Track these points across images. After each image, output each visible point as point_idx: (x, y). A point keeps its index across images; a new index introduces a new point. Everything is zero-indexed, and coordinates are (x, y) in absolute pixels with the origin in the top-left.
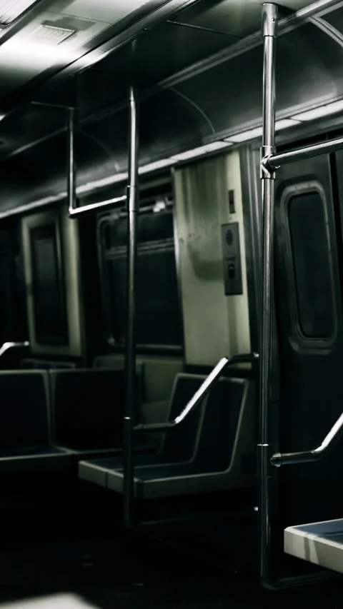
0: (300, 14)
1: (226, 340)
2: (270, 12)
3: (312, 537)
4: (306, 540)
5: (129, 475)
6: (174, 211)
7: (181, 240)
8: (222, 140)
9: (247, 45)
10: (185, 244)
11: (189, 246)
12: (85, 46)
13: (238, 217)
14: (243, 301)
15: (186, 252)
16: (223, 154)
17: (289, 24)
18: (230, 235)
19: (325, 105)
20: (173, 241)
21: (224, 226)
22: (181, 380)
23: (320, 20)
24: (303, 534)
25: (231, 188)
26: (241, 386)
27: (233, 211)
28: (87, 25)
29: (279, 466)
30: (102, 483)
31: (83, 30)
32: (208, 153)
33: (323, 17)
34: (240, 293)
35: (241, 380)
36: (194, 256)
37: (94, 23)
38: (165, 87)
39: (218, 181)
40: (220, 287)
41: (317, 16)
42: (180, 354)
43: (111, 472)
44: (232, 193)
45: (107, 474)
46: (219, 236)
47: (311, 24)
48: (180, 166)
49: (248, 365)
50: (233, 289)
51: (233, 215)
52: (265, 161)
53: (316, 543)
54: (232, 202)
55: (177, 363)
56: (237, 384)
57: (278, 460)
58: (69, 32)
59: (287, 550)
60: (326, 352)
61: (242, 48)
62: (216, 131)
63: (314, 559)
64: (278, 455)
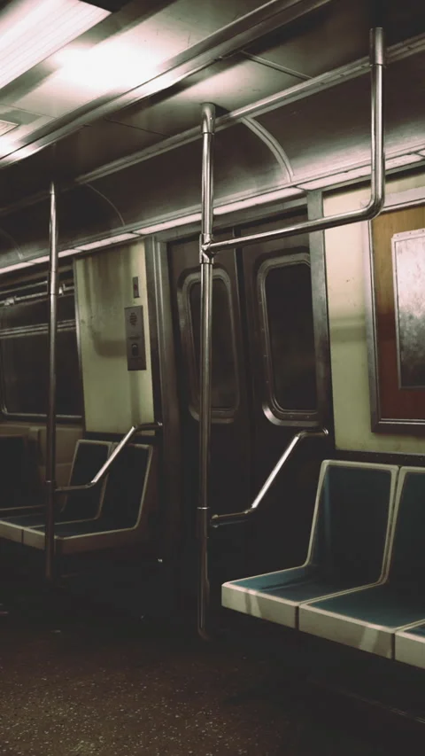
0: (235, 114)
1: (128, 410)
2: (208, 112)
3: (253, 592)
4: (247, 595)
5: (50, 532)
6: (75, 294)
7: (83, 322)
8: (131, 232)
9: (173, 144)
10: (87, 324)
11: (91, 327)
12: (22, 140)
13: (143, 301)
14: (146, 377)
15: (87, 330)
16: (128, 244)
17: (221, 124)
18: (134, 317)
19: (243, 200)
20: (75, 322)
21: (126, 309)
22: (82, 445)
23: (252, 121)
24: (242, 589)
25: (134, 275)
26: (147, 451)
27: (137, 296)
28: (32, 118)
29: (216, 526)
30: (17, 538)
31: (27, 124)
32: (113, 244)
33: (255, 118)
34: (145, 368)
35: (146, 446)
36: (95, 335)
37: (39, 117)
38: (81, 183)
39: (122, 269)
40: (123, 363)
41: (249, 117)
42: (81, 422)
43: (27, 529)
44: (136, 280)
45: (23, 531)
46: (122, 318)
47: (242, 125)
48: (84, 255)
49: (152, 433)
50: (136, 364)
51: (137, 299)
52: (205, 247)
53: (258, 598)
54: (136, 287)
55: (78, 430)
56: (141, 449)
57: (216, 521)
58: (12, 125)
59: (224, 604)
60: (228, 421)
61: (169, 146)
62: (126, 224)
63: (256, 612)
64: (216, 516)
